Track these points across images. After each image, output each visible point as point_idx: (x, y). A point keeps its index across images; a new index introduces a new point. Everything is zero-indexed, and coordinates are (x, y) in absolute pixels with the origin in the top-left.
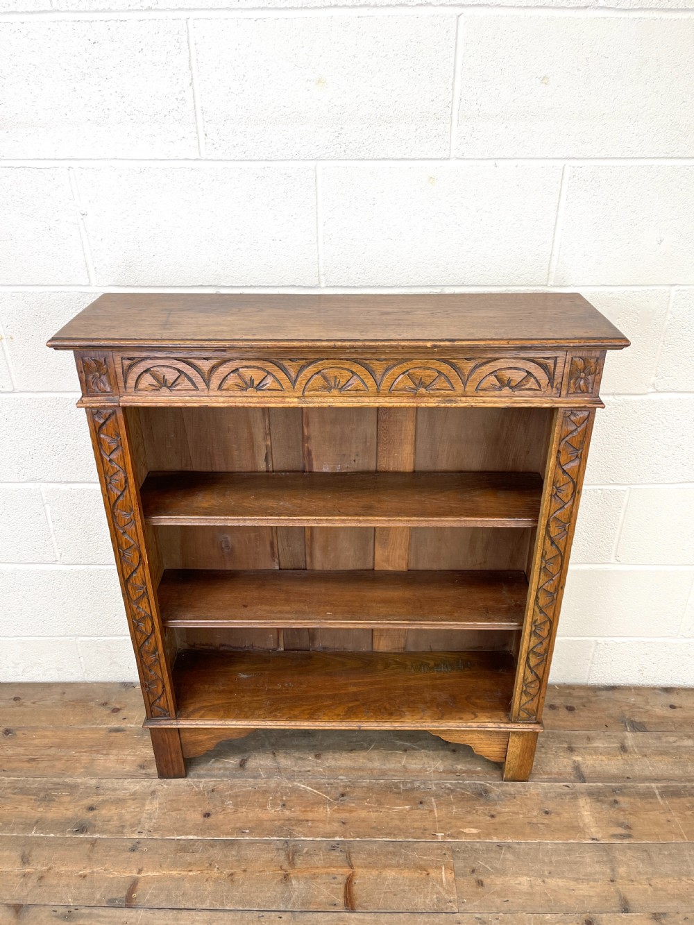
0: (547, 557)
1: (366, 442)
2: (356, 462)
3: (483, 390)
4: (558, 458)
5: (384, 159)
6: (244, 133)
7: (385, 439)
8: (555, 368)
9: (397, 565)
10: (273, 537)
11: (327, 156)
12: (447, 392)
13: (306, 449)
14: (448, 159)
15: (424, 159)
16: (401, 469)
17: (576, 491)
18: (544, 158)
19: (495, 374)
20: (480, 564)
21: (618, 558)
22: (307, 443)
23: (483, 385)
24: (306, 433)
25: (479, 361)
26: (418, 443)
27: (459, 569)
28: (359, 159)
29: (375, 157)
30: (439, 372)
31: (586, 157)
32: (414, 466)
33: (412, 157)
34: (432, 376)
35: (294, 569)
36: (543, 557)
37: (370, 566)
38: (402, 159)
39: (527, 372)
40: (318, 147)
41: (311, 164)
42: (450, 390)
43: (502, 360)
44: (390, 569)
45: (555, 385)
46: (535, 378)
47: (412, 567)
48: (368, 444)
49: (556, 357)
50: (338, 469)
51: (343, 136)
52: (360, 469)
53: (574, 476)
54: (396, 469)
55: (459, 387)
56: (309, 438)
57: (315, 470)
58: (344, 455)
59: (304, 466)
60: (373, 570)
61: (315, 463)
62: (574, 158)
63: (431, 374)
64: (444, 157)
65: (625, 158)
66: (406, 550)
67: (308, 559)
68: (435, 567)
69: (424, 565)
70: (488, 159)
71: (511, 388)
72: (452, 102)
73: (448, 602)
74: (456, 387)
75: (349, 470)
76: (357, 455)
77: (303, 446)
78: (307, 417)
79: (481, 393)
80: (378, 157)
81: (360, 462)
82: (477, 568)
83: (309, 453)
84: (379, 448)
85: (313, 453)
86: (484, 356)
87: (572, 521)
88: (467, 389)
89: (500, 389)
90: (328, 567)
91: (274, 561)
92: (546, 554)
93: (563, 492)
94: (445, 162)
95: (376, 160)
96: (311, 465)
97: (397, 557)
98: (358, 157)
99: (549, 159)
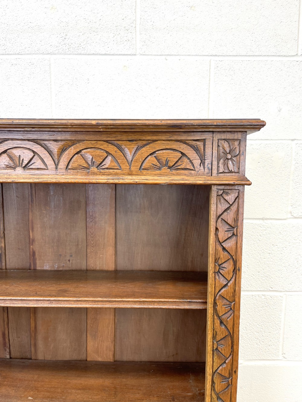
0: (218, 338)
1: (78, 245)
2: (71, 262)
3: (145, 169)
4: (216, 235)
5: (93, 54)
6: (5, 38)
7: (92, 243)
8: (204, 150)
9: (105, 356)
10: (4, 328)
11: (57, 52)
12: (115, 171)
13: (31, 250)
14: (135, 55)
15: (120, 55)
16: (105, 268)
17: (236, 270)
18: (196, 55)
19: (155, 155)
20: (173, 355)
21: (284, 355)
22: (32, 245)
23: (146, 165)
24: (31, 237)
25: (140, 143)
26: (118, 246)
27: (156, 360)
28: (77, 54)
29: (88, 53)
30: (107, 152)
31: (224, 55)
32: (116, 265)
33: (111, 53)
34: (102, 156)
35: (22, 359)
36: (214, 337)
37: (83, 357)
38: (105, 54)
39: (182, 153)
40: (51, 46)
41: (47, 57)
42: (117, 169)
43: (159, 142)
44: (100, 359)
45: (206, 166)
46: (189, 159)
47: (118, 358)
48: (80, 246)
49: (205, 140)
50: (56, 267)
51: (67, 39)
52: (74, 268)
53: (233, 253)
54: (101, 268)
55: (125, 166)
56: (33, 240)
57: (38, 268)
58: (60, 255)
59: (30, 266)
60: (86, 360)
61: (38, 262)
62: (216, 55)
63: (101, 154)
64: (132, 53)
65: (249, 56)
66: (112, 342)
67: (33, 349)
68: (137, 358)
69: (128, 356)
70: (160, 55)
71: (170, 168)
72: (135, 20)
73: (140, 390)
74: (123, 167)
75: (64, 269)
76: (71, 256)
77: (29, 247)
78: (32, 223)
79: (145, 172)
80: (90, 53)
81: (74, 262)
82: (171, 359)
83: (34, 253)
84: (88, 250)
85: (37, 254)
86: (144, 138)
87: (237, 300)
88: (132, 168)
89: (160, 169)
90: (49, 357)
91: (6, 350)
92: (216, 334)
93: (225, 269)
94: (133, 57)
95: (89, 54)
96: (35, 264)
97: (105, 349)
98: (77, 53)
99: (200, 55)
